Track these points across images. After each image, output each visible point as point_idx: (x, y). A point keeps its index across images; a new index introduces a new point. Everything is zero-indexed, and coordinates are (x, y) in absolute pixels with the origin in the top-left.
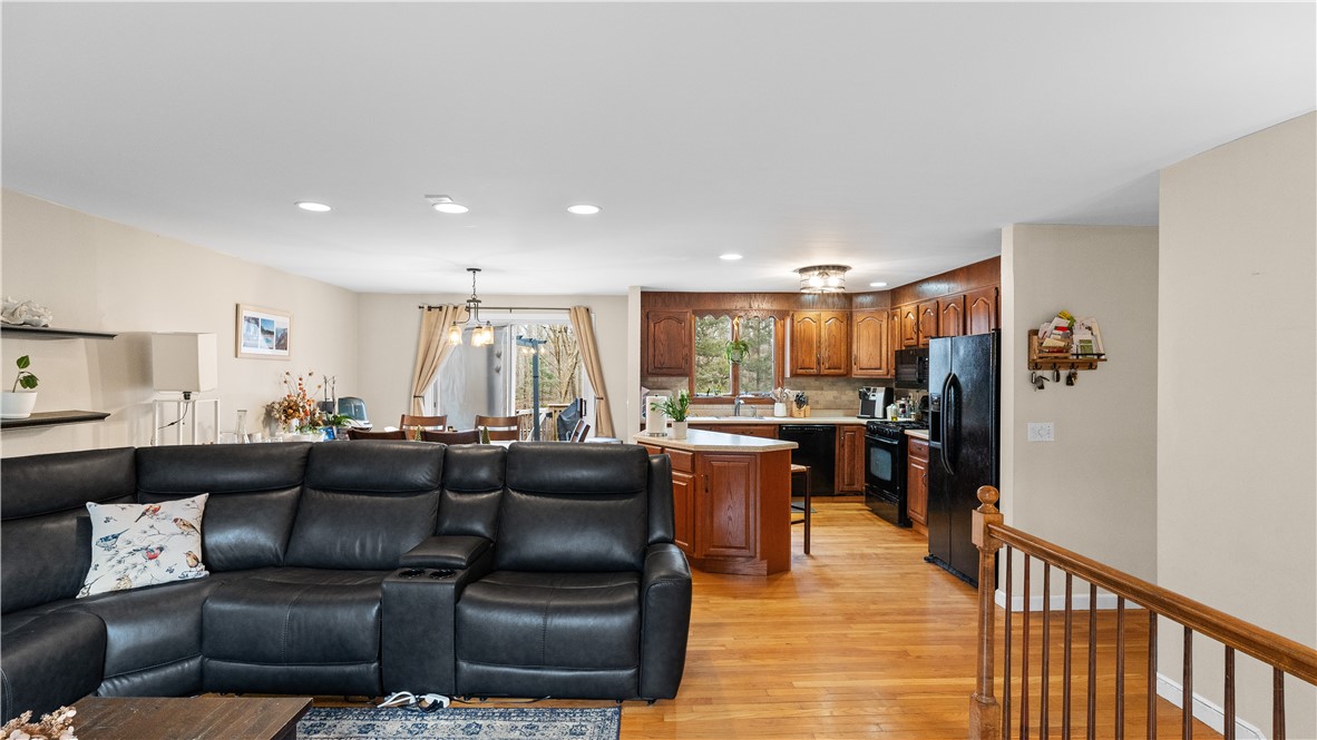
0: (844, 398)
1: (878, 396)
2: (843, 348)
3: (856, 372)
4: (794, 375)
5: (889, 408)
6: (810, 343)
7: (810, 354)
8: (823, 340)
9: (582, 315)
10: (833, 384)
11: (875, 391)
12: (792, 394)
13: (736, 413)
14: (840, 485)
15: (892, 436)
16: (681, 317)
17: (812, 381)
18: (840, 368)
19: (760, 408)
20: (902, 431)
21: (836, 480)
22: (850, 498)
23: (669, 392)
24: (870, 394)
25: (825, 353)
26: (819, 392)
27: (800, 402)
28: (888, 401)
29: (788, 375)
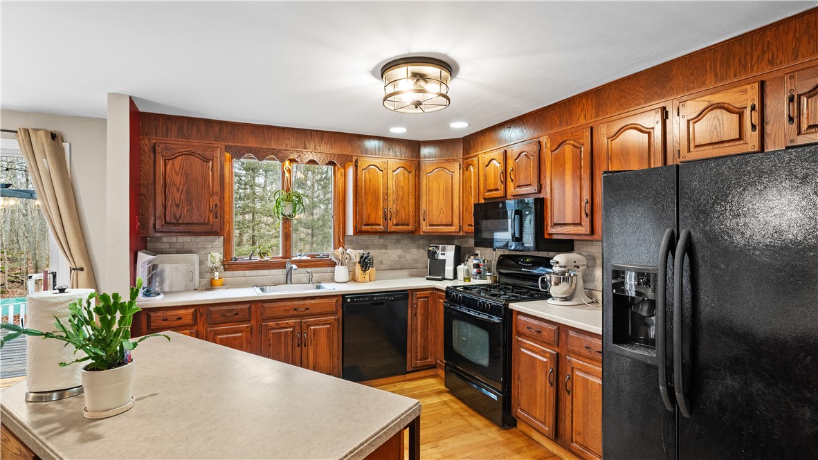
0: (409, 257)
1: (448, 254)
2: (412, 201)
3: (425, 227)
4: (358, 232)
5: (459, 267)
6: (376, 195)
7: (376, 208)
8: (390, 191)
9: (40, 142)
10: (398, 242)
11: (444, 249)
12: (355, 254)
13: (288, 280)
14: (411, 361)
15: (493, 310)
16: (208, 154)
17: (376, 240)
18: (408, 225)
19: (317, 273)
20: (506, 306)
21: (409, 356)
22: (422, 374)
23: (195, 258)
24: (439, 252)
25: (392, 207)
26: (383, 251)
27: (365, 263)
28: (459, 260)
29: (350, 231)
